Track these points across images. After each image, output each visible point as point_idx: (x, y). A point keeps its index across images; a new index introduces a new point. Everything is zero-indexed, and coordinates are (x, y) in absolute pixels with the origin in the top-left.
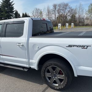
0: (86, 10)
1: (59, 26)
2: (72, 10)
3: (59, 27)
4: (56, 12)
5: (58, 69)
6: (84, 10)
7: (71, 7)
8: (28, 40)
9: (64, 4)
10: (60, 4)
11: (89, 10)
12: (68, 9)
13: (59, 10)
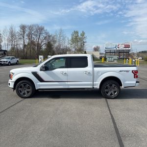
0: (68, 38)
1: (41, 58)
3: (40, 60)
4: (26, 37)
5: (113, 85)
8: (93, 69)
9: (38, 27)
10: (30, 26)
11: (72, 39)
12: (44, 34)
13: (29, 35)
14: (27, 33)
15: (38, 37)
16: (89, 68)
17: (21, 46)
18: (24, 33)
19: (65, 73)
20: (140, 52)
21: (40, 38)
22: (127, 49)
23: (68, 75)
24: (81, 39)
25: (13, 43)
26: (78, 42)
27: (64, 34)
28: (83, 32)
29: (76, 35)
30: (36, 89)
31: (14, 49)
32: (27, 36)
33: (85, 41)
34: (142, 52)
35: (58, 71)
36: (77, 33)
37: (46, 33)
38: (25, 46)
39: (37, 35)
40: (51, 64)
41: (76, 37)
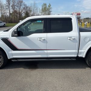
0: (39, 9)
2: (27, 7)
6: (38, 9)
7: (26, 4)
11: (42, 9)
12: (23, 6)
13: (13, 6)
14: (11, 4)
15: (19, 7)
16: (74, 33)
17: (8, 14)
18: (9, 5)
19: (44, 40)
20: (85, 19)
21: (21, 8)
22: (79, 16)
23: (47, 42)
24: (48, 9)
25: (2, 12)
26: (46, 11)
27: (37, 5)
28: (50, 4)
29: (45, 6)
30: (9, 58)
31: (3, 16)
32: (11, 7)
33: (51, 10)
34: (86, 18)
35: (34, 36)
36: (46, 5)
37: (25, 5)
38: (10, 14)
39: (18, 6)
40: (26, 27)
41: (45, 8)
